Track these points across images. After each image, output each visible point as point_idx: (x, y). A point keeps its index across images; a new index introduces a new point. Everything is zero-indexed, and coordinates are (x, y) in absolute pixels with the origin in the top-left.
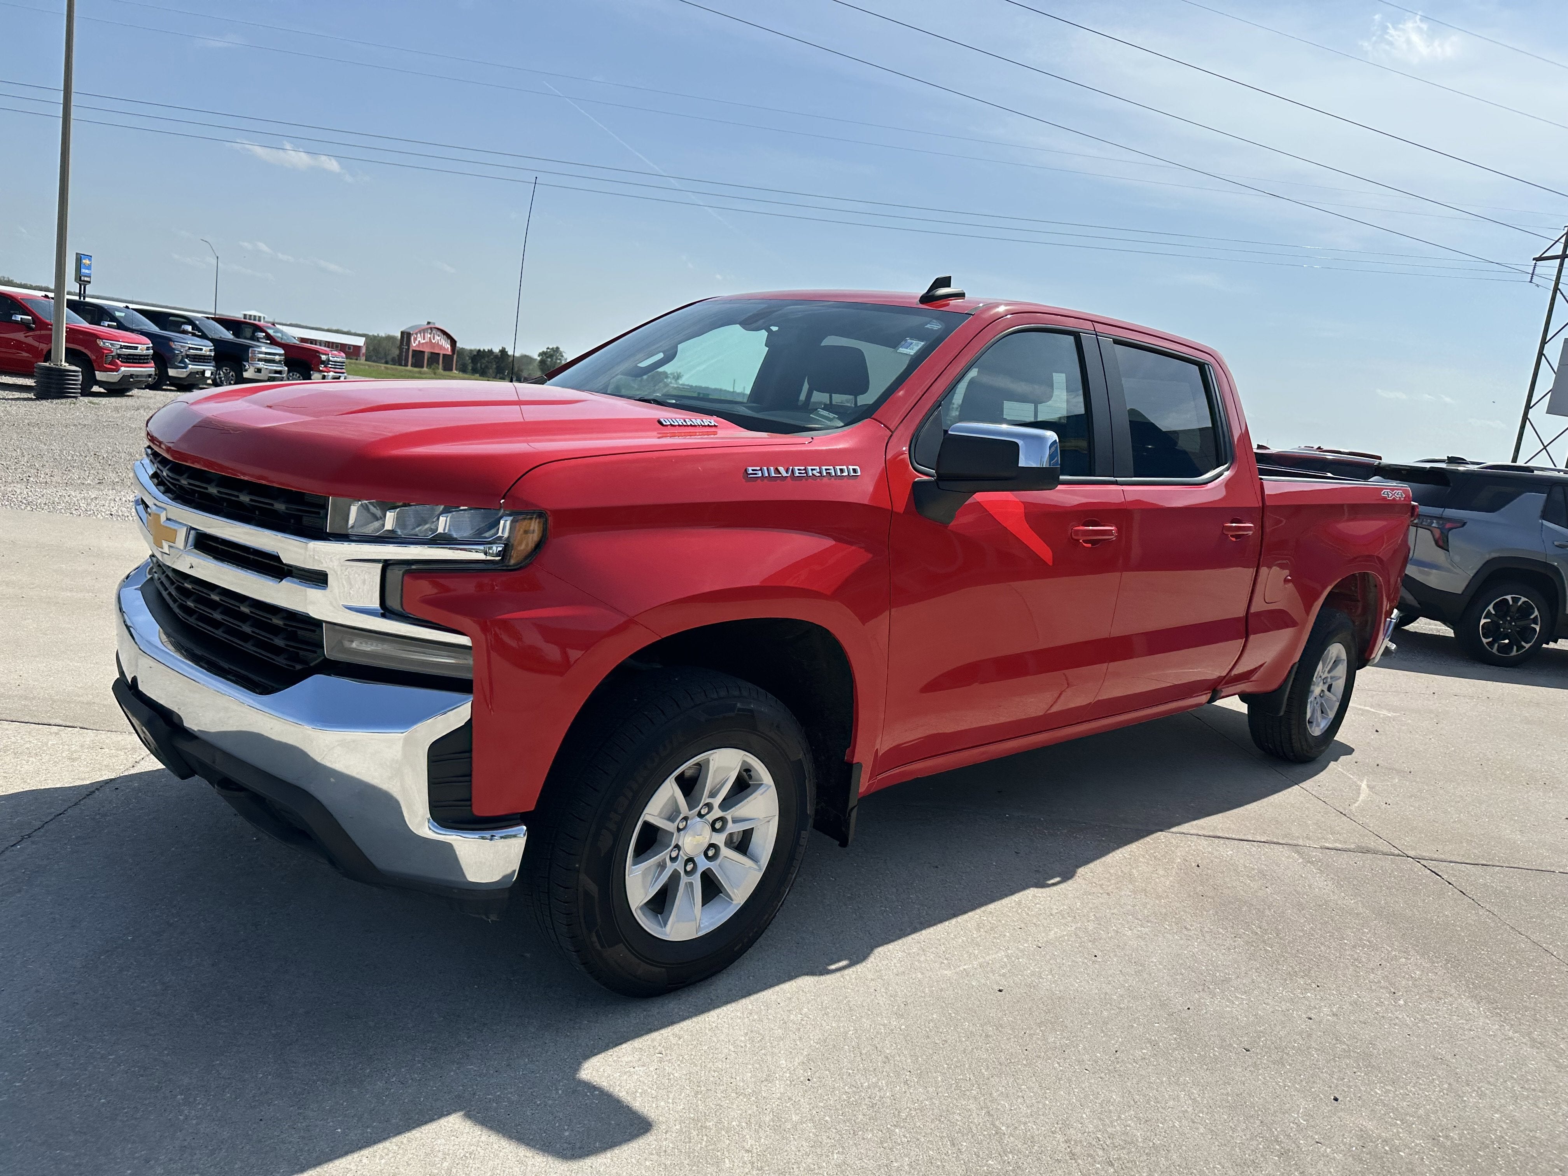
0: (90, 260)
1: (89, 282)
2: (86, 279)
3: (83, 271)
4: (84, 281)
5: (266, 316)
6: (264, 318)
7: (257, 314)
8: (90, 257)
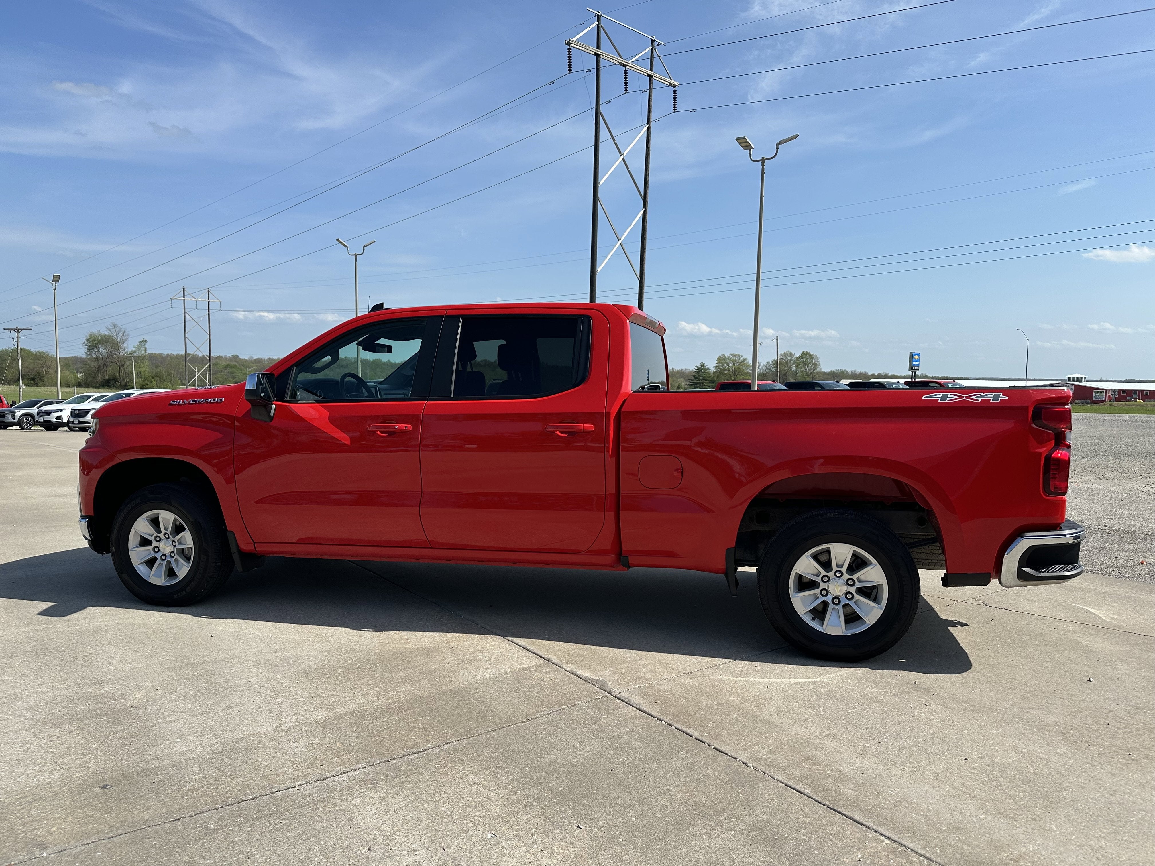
0: (919, 355)
1: (918, 370)
2: (916, 368)
3: (914, 363)
4: (915, 369)
5: (1086, 377)
6: (1085, 378)
7: (1079, 376)
8: (918, 354)
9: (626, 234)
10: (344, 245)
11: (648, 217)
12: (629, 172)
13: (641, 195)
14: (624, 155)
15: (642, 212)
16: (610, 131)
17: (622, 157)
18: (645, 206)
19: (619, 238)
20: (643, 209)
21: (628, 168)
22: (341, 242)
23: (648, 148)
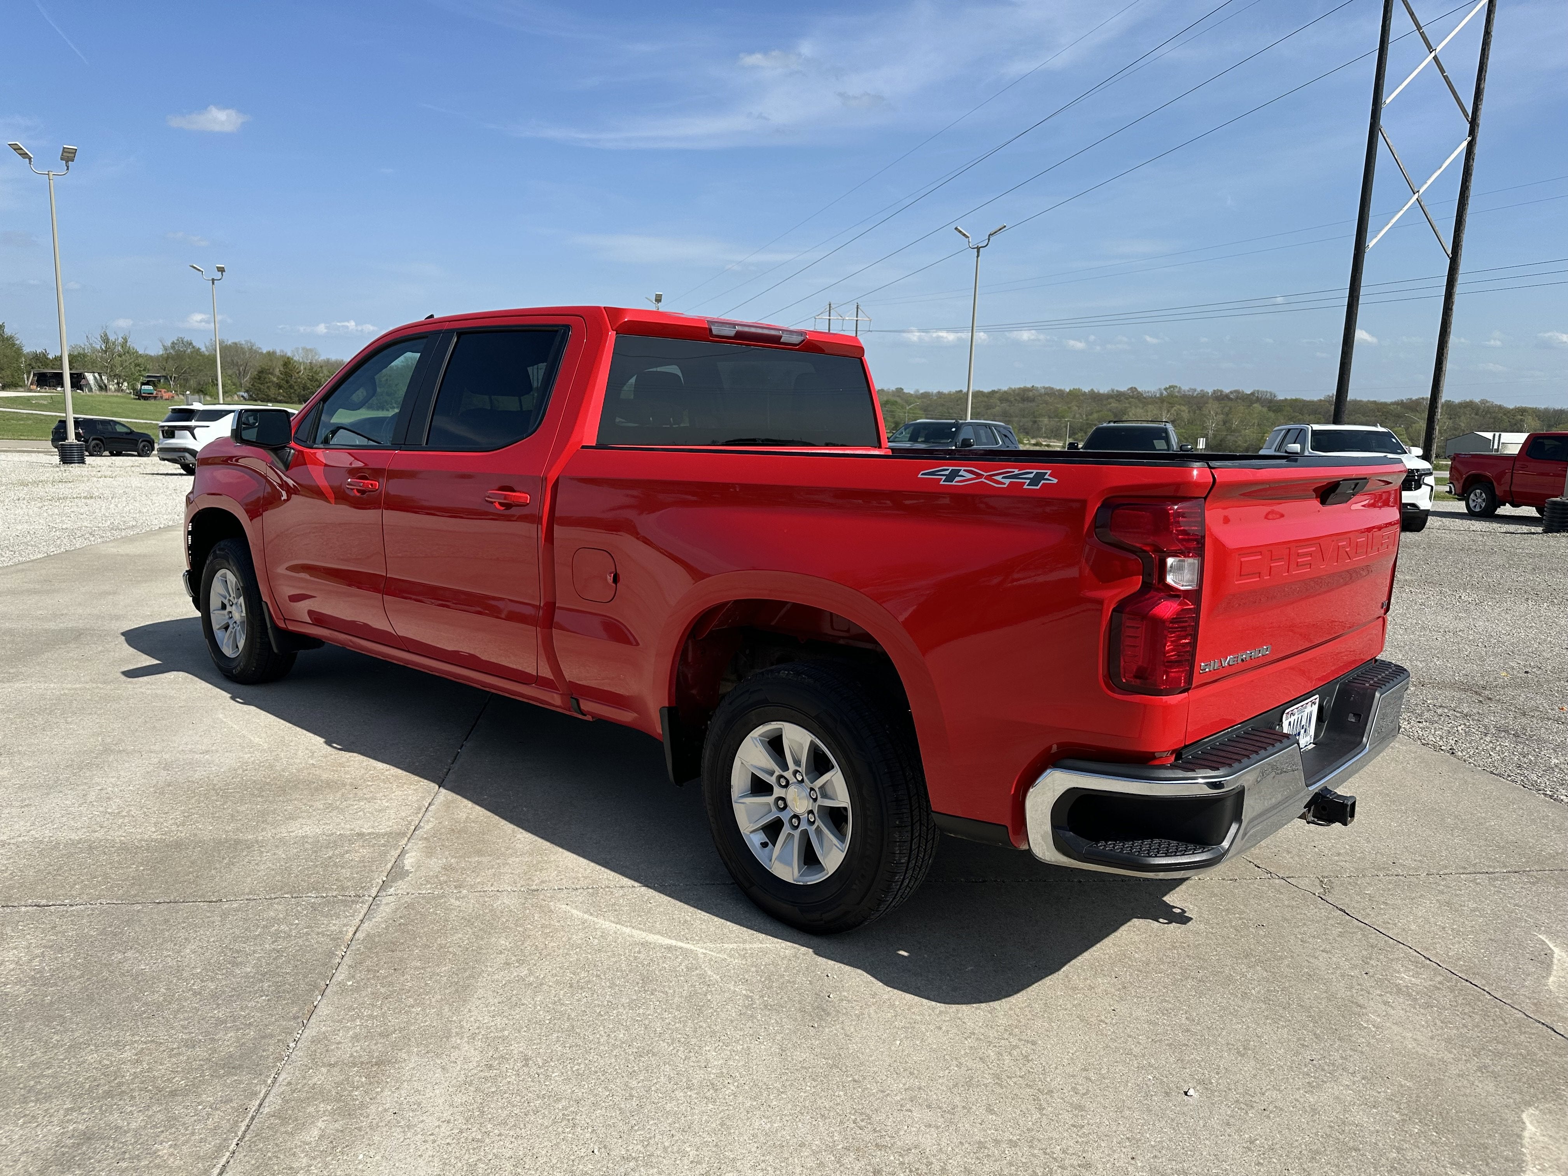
9: (1429, 182)
10: (964, 235)
11: (1477, 150)
12: (1446, 78)
13: (1466, 115)
14: (1437, 51)
15: (1465, 144)
16: (1412, 14)
17: (1433, 54)
18: (1472, 132)
19: (1416, 190)
20: (1469, 139)
21: (1442, 71)
22: (960, 232)
23: (1487, 33)
